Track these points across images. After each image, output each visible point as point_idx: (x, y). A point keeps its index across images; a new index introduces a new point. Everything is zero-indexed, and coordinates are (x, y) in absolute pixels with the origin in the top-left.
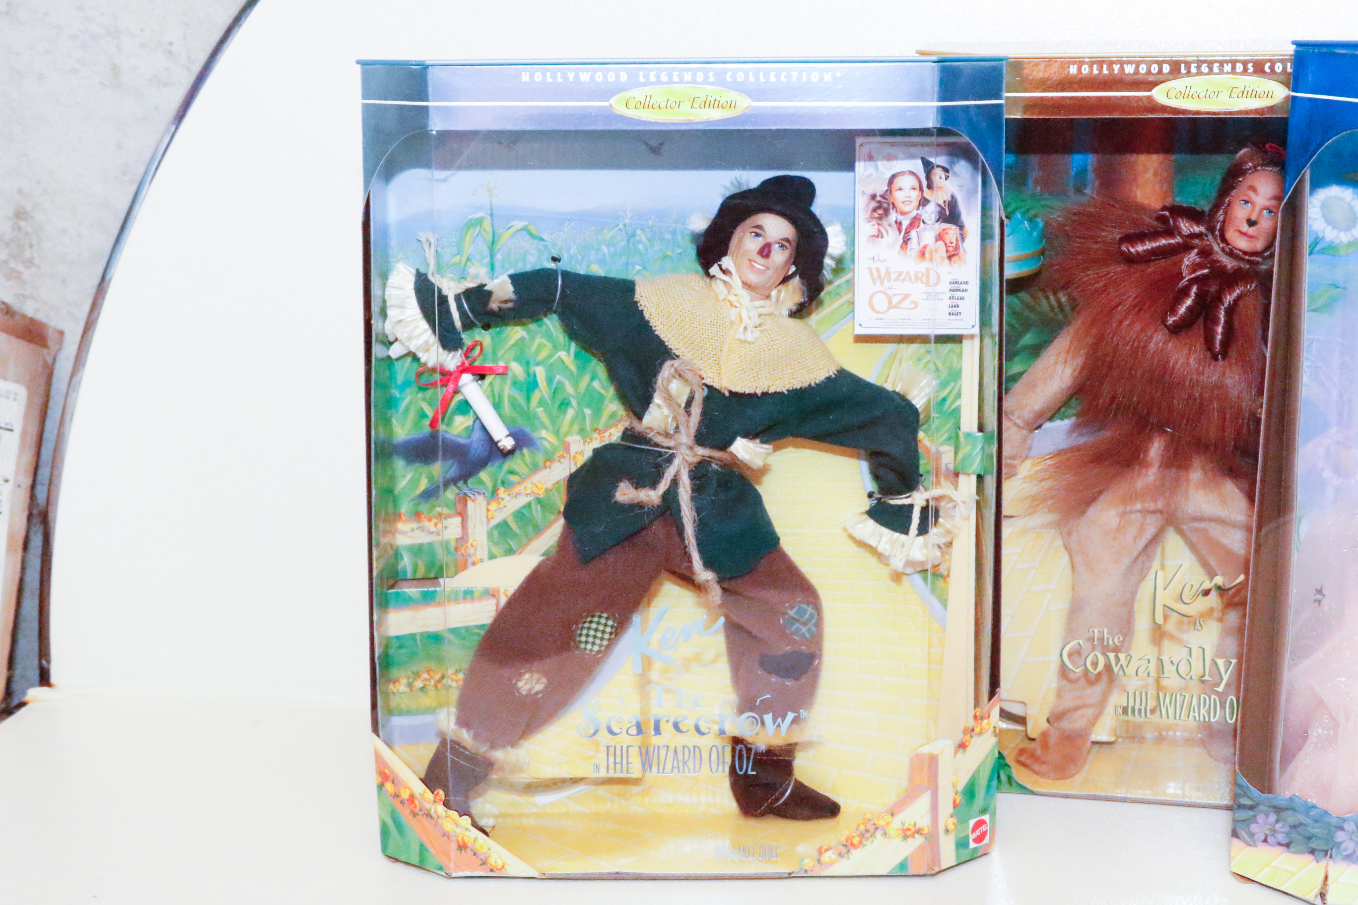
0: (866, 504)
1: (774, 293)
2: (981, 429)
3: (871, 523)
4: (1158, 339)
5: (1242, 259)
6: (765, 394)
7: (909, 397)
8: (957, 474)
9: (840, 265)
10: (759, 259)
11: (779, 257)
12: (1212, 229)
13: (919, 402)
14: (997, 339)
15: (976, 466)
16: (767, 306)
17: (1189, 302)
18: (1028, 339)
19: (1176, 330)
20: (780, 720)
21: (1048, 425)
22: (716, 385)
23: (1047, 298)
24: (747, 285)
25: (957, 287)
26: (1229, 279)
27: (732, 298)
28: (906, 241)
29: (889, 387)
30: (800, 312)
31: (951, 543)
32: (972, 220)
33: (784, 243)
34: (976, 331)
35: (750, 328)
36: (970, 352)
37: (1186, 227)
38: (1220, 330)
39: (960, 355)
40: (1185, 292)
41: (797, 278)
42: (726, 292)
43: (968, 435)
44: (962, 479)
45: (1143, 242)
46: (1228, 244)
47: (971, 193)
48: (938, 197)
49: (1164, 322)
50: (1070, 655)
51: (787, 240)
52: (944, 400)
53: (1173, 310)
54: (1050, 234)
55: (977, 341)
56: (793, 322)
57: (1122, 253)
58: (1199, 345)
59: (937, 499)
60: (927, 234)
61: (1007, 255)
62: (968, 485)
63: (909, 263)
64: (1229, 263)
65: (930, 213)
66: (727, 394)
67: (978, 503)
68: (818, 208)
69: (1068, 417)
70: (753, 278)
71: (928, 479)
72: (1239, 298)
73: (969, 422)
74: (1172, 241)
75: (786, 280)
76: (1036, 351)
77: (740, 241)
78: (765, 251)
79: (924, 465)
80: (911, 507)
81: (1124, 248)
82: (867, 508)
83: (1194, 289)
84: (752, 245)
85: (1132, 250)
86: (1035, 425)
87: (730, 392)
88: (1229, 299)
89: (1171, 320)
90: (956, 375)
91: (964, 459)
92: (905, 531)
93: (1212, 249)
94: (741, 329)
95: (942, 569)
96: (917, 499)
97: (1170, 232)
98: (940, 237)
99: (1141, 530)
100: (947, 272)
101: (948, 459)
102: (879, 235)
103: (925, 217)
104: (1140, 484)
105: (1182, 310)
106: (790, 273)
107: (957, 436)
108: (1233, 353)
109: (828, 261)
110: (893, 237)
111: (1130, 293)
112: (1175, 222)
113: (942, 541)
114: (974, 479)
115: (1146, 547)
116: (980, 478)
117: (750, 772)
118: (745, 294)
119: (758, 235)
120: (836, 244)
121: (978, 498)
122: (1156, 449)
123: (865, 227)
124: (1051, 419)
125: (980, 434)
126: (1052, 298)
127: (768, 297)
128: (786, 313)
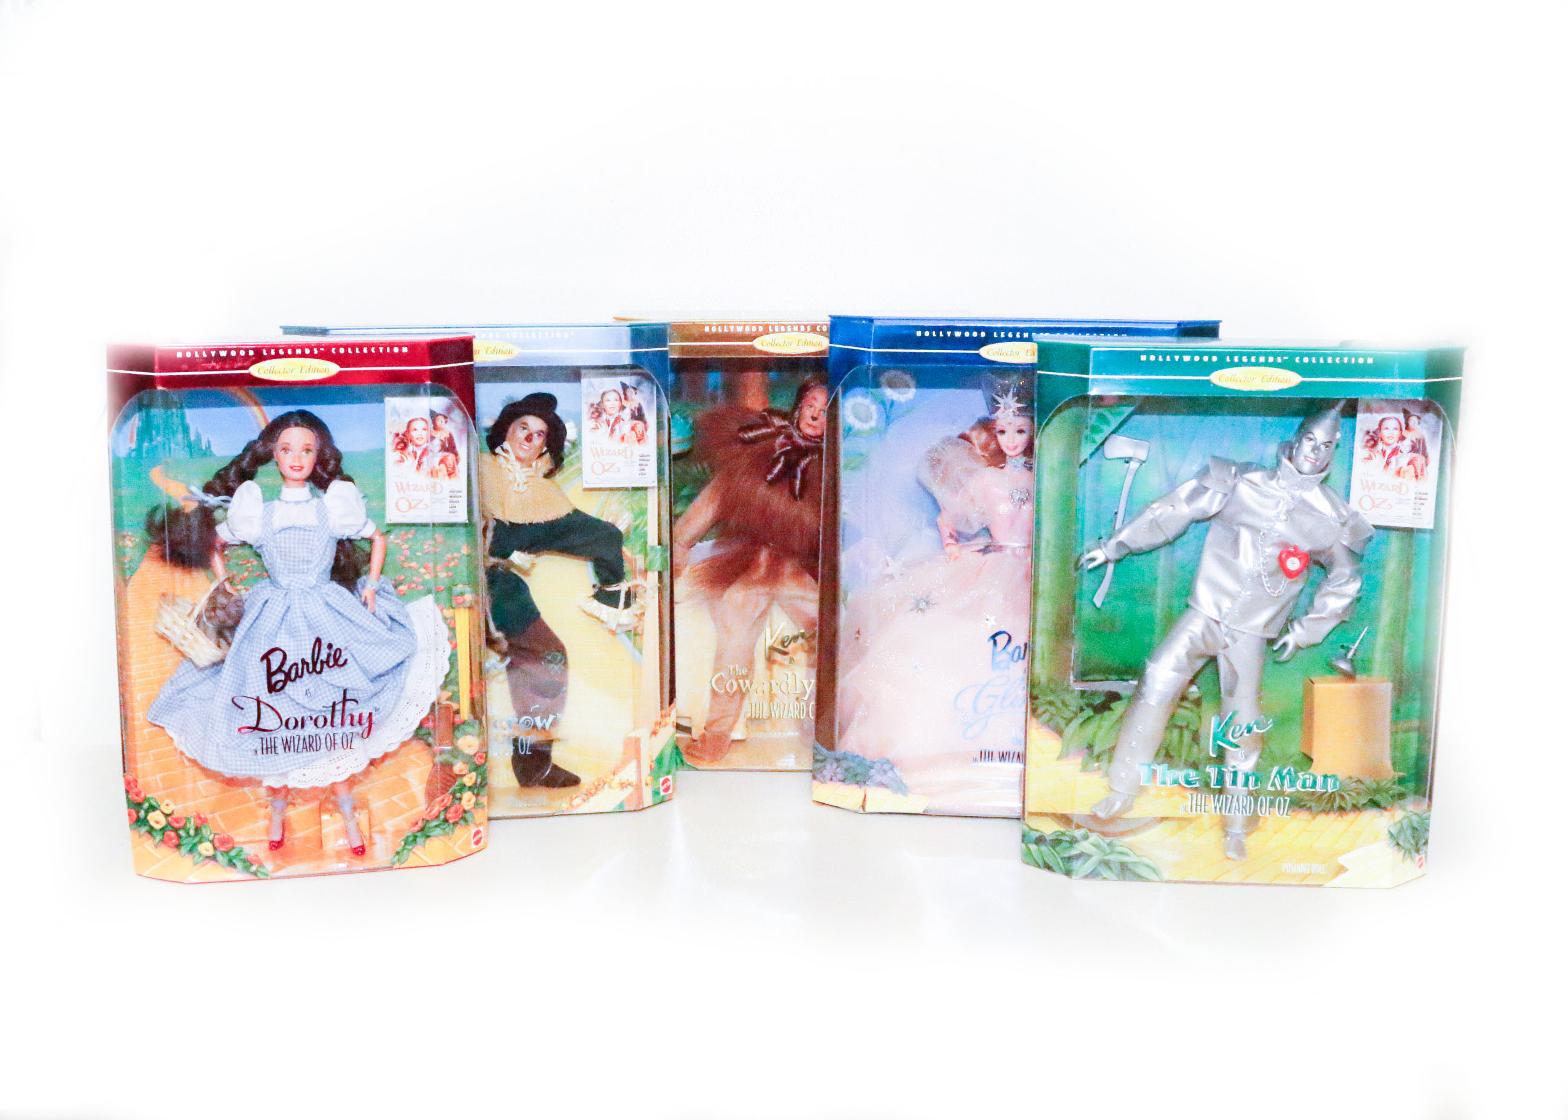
0: (592, 592)
1: (534, 464)
2: (660, 543)
3: (596, 602)
4: (762, 490)
5: (810, 441)
6: (530, 524)
7: (617, 525)
8: (646, 571)
9: (574, 444)
10: (526, 443)
11: (538, 441)
12: (792, 423)
13: (622, 527)
14: (668, 488)
15: (657, 566)
16: (531, 472)
17: (779, 466)
18: (685, 492)
19: (772, 483)
20: (545, 720)
21: (698, 544)
22: (501, 519)
23: (696, 465)
24: (518, 459)
25: (644, 458)
26: (802, 452)
27: (509, 467)
28: (612, 431)
29: (604, 519)
30: (549, 475)
31: (643, 614)
32: (651, 417)
33: (539, 433)
34: (656, 484)
35: (521, 485)
36: (652, 497)
37: (778, 422)
38: (798, 482)
39: (646, 500)
40: (777, 461)
41: (548, 454)
42: (505, 463)
43: (652, 548)
44: (649, 574)
45: (751, 431)
46: (801, 431)
47: (650, 402)
48: (631, 406)
49: (765, 478)
50: (716, 681)
51: (542, 431)
52: (637, 527)
53: (770, 471)
54: (695, 428)
55: (656, 490)
56: (545, 480)
57: (740, 438)
58: (786, 492)
59: (637, 586)
60: (626, 426)
61: (672, 439)
62: (653, 577)
63: (614, 444)
64: (801, 442)
65: (626, 414)
66: (508, 524)
67: (659, 588)
68: (559, 411)
69: (711, 539)
70: (522, 454)
71: (628, 576)
72: (808, 465)
73: (652, 539)
74: (769, 430)
75: (541, 455)
76: (690, 498)
77: (514, 432)
78: (529, 438)
79: (627, 567)
80: (619, 592)
81: (741, 435)
82: (593, 593)
83: (782, 459)
84: (521, 434)
85: (746, 436)
86: (691, 544)
87: (510, 523)
88: (803, 464)
89: (769, 477)
90: (643, 512)
91: (650, 563)
92: (616, 606)
93: (792, 434)
94: (516, 485)
95: (639, 630)
96: (623, 587)
97: (767, 425)
98: (633, 429)
99: (756, 605)
100: (639, 449)
101: (640, 563)
102: (596, 428)
103: (623, 416)
104: (755, 577)
105: (776, 471)
106: (544, 451)
107: (646, 549)
108: (806, 496)
109: (566, 443)
110: (604, 429)
111: (744, 461)
112: (771, 418)
113: (639, 612)
114: (656, 574)
115: (760, 617)
116: (660, 574)
117: (528, 753)
118: (518, 464)
119: (524, 428)
120: (571, 434)
121: (659, 585)
122: (763, 556)
123: (588, 423)
124: (701, 540)
125: (659, 547)
126: (699, 466)
127: (531, 466)
128: (541, 475)
